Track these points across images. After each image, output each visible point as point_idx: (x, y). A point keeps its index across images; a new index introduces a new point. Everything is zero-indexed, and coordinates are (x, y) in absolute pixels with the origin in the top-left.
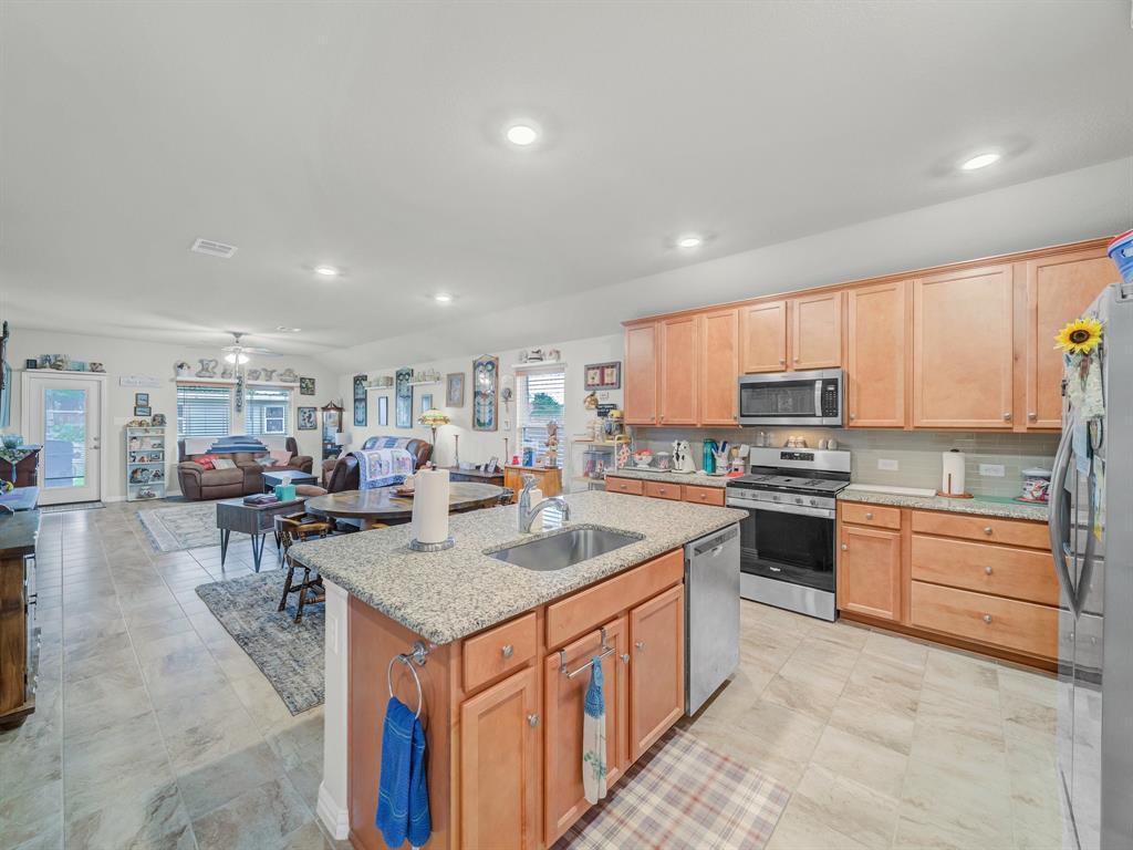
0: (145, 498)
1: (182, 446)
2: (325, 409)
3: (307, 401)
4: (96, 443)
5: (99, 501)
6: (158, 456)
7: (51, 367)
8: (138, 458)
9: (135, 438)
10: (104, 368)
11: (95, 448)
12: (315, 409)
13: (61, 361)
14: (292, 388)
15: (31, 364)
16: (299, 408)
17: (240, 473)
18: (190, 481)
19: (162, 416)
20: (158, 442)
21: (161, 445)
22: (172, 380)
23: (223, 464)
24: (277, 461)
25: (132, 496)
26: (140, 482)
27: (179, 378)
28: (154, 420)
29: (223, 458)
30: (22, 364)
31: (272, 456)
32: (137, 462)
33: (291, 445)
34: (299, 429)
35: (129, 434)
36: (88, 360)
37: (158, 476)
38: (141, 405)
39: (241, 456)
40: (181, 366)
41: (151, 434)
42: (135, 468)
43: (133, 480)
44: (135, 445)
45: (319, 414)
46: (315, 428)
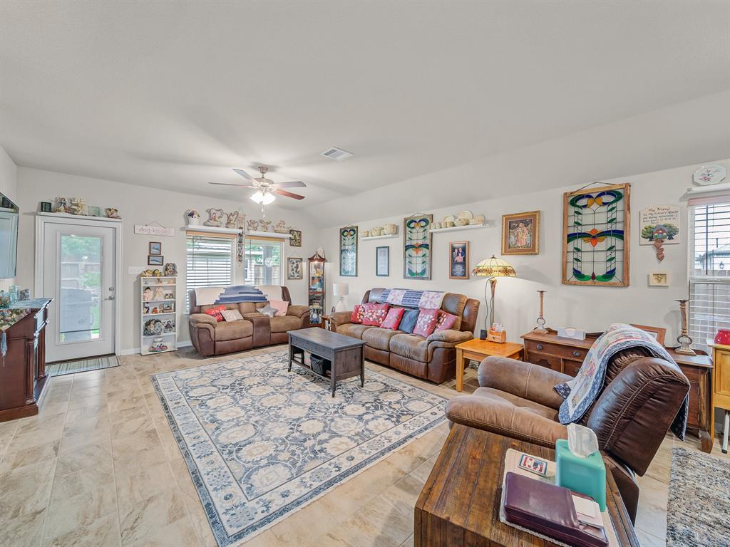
0: (157, 351)
1: (193, 296)
2: (311, 259)
3: (296, 252)
4: (110, 294)
5: (114, 354)
6: (169, 307)
7: (66, 210)
8: (151, 309)
9: (148, 288)
10: (118, 214)
11: (110, 298)
12: (301, 259)
13: (77, 205)
14: (282, 239)
15: (46, 207)
16: (289, 259)
17: (250, 325)
18: (204, 337)
19: (174, 265)
20: (169, 292)
21: (172, 296)
22: (182, 229)
23: (232, 316)
24: (277, 311)
25: (145, 349)
26: (153, 334)
27: (191, 227)
28: (166, 269)
29: (230, 309)
30: (35, 207)
31: (272, 305)
32: (150, 314)
33: (286, 294)
34: (289, 279)
35: (143, 285)
36: (103, 207)
37: (169, 327)
38: (154, 254)
39: (245, 306)
40: (192, 215)
41: (164, 284)
42: (148, 319)
43: (147, 332)
44: (149, 296)
45: (304, 265)
46: (302, 278)
